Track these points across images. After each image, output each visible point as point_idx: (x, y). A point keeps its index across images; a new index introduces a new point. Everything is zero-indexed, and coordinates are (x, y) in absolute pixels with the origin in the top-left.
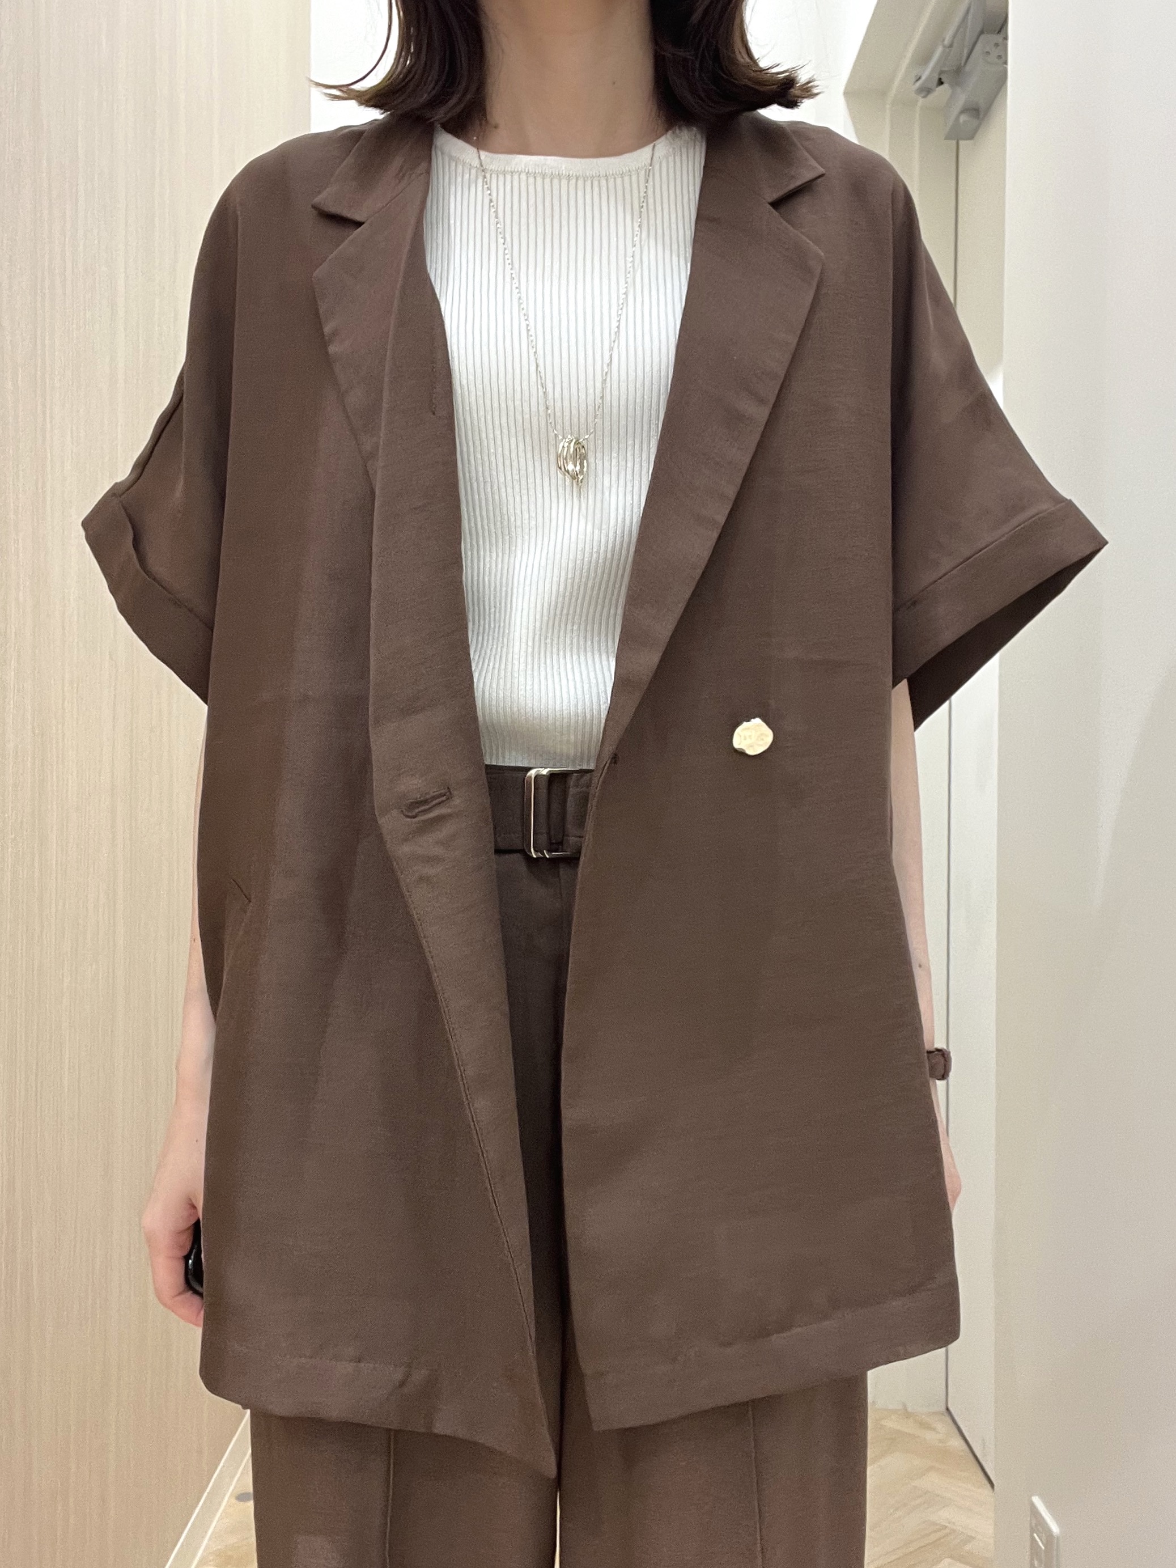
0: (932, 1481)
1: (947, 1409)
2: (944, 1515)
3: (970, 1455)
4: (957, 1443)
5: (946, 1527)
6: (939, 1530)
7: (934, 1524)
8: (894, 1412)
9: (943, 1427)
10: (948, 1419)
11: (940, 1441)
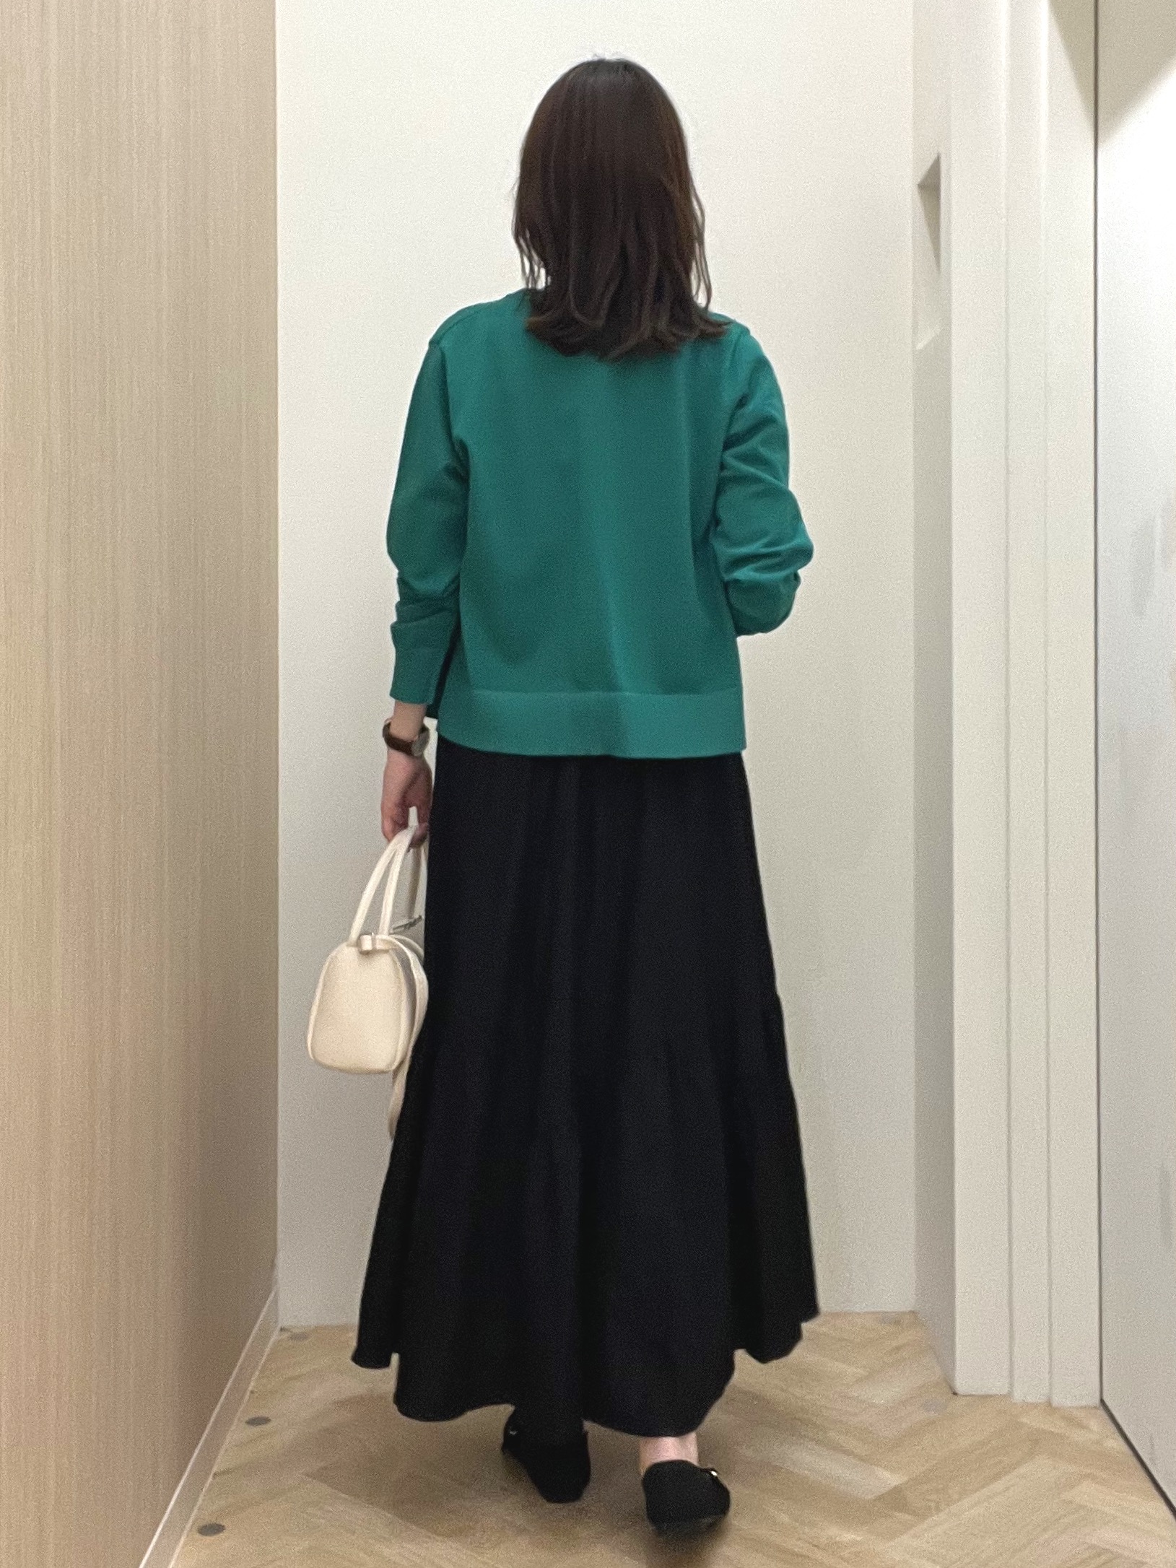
0: (1087, 1493)
1: (1102, 1401)
2: (1107, 1536)
3: (1134, 1460)
4: (1116, 1444)
5: (1107, 1550)
6: (1099, 1555)
7: (1092, 1547)
8: (1035, 1406)
9: (1098, 1425)
10: (1102, 1412)
11: (1098, 1442)
